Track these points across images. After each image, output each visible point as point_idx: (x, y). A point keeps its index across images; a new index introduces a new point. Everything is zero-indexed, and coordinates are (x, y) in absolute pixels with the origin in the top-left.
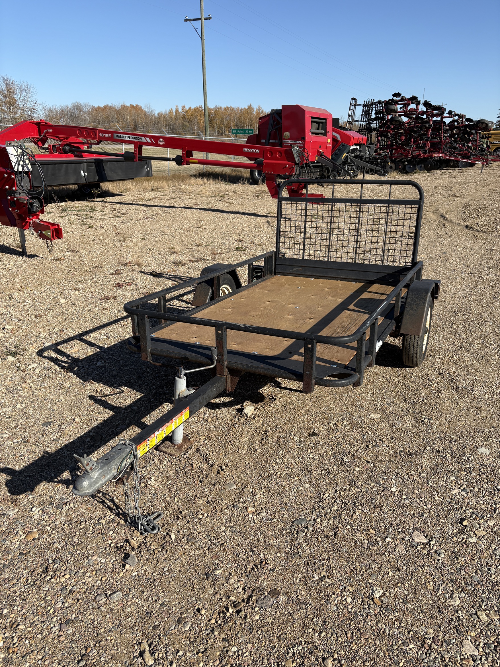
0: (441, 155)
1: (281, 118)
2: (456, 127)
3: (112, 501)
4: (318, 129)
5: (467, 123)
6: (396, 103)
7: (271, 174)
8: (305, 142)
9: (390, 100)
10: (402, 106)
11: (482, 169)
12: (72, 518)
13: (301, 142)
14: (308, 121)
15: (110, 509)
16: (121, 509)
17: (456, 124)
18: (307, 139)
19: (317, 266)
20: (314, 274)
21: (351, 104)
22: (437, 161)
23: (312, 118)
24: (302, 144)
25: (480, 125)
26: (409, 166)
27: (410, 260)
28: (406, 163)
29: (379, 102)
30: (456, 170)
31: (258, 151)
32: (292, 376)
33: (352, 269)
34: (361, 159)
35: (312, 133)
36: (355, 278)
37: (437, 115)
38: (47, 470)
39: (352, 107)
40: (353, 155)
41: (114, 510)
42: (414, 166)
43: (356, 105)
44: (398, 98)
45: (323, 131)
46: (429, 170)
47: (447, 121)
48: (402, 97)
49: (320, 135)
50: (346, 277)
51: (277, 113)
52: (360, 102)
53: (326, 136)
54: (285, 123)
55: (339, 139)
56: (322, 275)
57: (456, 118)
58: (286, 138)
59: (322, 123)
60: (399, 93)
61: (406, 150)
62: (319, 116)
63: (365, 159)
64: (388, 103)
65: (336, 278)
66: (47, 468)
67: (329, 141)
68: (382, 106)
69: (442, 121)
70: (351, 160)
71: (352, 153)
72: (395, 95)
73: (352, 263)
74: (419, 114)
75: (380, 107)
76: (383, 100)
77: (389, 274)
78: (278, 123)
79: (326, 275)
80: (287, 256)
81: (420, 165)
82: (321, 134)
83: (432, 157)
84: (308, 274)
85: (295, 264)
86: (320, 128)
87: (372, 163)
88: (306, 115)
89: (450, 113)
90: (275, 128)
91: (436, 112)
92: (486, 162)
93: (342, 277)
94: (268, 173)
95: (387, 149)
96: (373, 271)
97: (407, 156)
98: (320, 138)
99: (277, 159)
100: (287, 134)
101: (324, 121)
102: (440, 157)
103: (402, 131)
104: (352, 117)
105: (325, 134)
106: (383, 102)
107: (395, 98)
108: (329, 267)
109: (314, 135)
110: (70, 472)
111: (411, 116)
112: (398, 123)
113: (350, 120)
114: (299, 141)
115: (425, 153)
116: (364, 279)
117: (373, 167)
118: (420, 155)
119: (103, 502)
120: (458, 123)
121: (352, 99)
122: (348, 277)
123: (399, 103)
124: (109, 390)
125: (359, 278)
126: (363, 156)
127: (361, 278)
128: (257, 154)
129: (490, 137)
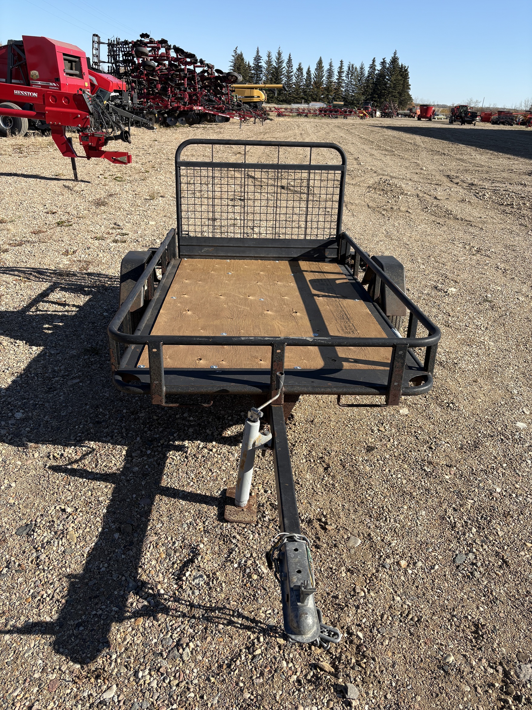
0: (200, 108)
1: (24, 52)
2: (207, 79)
3: (240, 615)
4: (71, 69)
5: (216, 74)
6: (145, 45)
7: (58, 125)
8: (60, 84)
9: (138, 41)
10: (150, 49)
11: (240, 125)
12: (208, 664)
13: (55, 85)
14: (60, 58)
15: (248, 628)
16: (261, 623)
17: (206, 74)
18: (62, 81)
19: (231, 245)
20: (229, 255)
21: (93, 42)
22: (198, 114)
23: (64, 54)
24: (57, 87)
25: (230, 77)
26: (170, 119)
27: (334, 232)
28: (166, 115)
29: (126, 43)
30: (214, 125)
31: (35, 95)
32: (374, 390)
33: (273, 246)
34: (124, 109)
35: (67, 74)
36: (276, 256)
37: (190, 63)
38: (97, 604)
39: (96, 45)
40: (113, 103)
41: (253, 627)
42: (176, 119)
43: (99, 43)
44: (147, 40)
45: (78, 72)
46: (191, 124)
47: (198, 70)
48: (151, 39)
49: (74, 77)
50: (266, 256)
51: (16, 45)
52: (104, 39)
53: (83, 78)
54: (30, 59)
55: (95, 82)
56: (238, 255)
57: (206, 68)
58: (35, 78)
59: (75, 62)
60: (146, 34)
61: (165, 100)
62: (72, 54)
63: (129, 109)
64: (137, 44)
65: (255, 257)
66: (96, 601)
67: (86, 84)
68: (129, 47)
69: (194, 71)
70: (113, 110)
71: (112, 101)
72: (143, 36)
73: (273, 239)
74: (172, 60)
75: (126, 48)
76: (130, 41)
77: (314, 250)
78: (20, 58)
79: (243, 255)
80: (192, 234)
81: (181, 118)
82: (76, 75)
83: (192, 110)
84: (222, 255)
85: (204, 244)
86: (74, 68)
87: (137, 114)
88: (57, 50)
89: (202, 62)
90: (17, 64)
91: (188, 60)
92: (244, 118)
93: (262, 255)
94: (53, 124)
95: (144, 98)
96: (297, 246)
97: (166, 107)
98: (76, 81)
99: (63, 106)
100: (34, 73)
101: (77, 60)
102: (199, 110)
103: (157, 78)
104: (97, 56)
105: (81, 76)
106: (130, 43)
107: (143, 39)
108: (246, 245)
109: (68, 76)
110: (137, 594)
111: (161, 62)
112: (152, 69)
113: (96, 61)
114: (52, 82)
115: (185, 104)
116: (287, 256)
117: (139, 118)
118: (179, 107)
119: (230, 623)
120: (208, 73)
121: (94, 35)
122: (269, 256)
123: (148, 45)
124: (70, 452)
125: (281, 256)
126: (126, 106)
127: (284, 256)
128: (34, 98)
129: (234, 91)
